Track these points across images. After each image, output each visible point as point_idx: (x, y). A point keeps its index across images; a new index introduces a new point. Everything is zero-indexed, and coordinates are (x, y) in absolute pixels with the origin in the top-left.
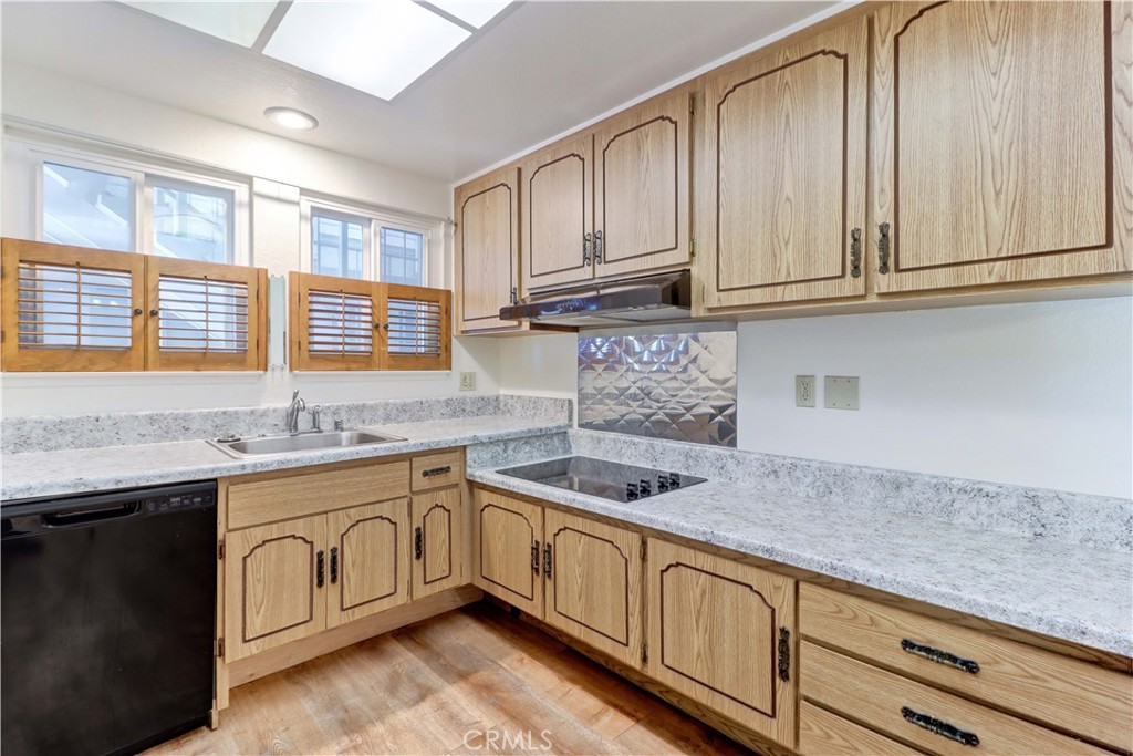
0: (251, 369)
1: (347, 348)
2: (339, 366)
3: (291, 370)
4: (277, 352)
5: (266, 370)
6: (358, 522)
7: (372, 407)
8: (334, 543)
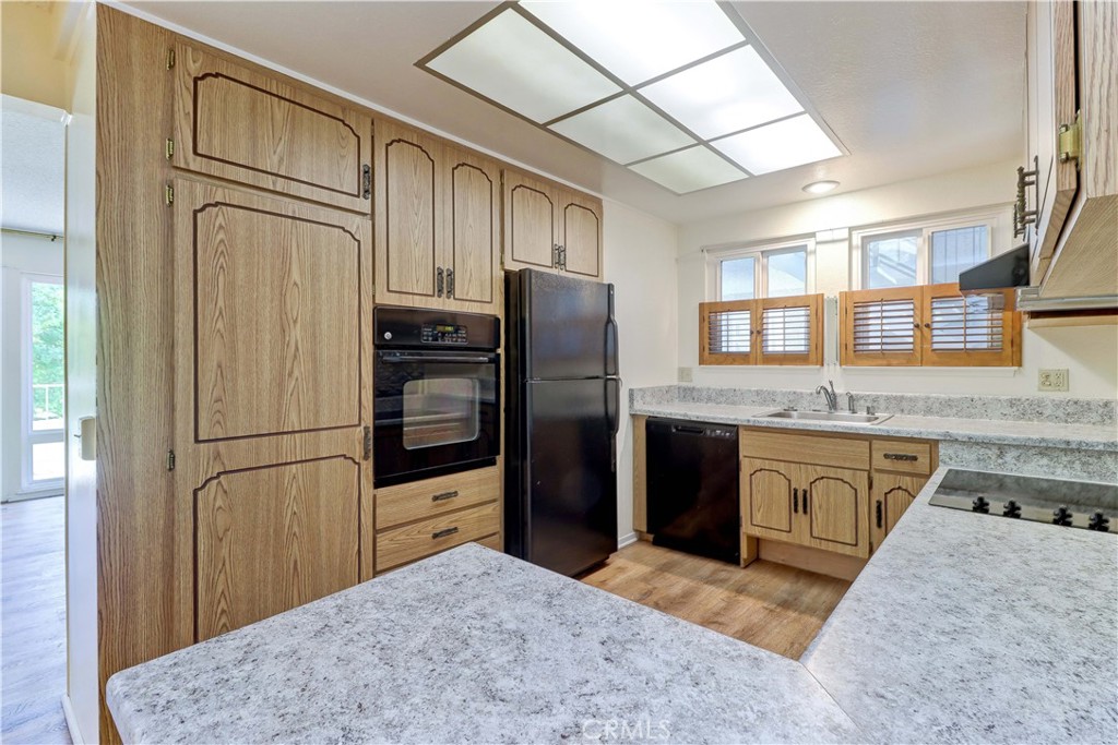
0: (812, 364)
1: (885, 347)
2: (880, 362)
3: (841, 365)
4: (831, 349)
5: (823, 365)
6: (822, 478)
7: (911, 399)
8: (805, 486)
